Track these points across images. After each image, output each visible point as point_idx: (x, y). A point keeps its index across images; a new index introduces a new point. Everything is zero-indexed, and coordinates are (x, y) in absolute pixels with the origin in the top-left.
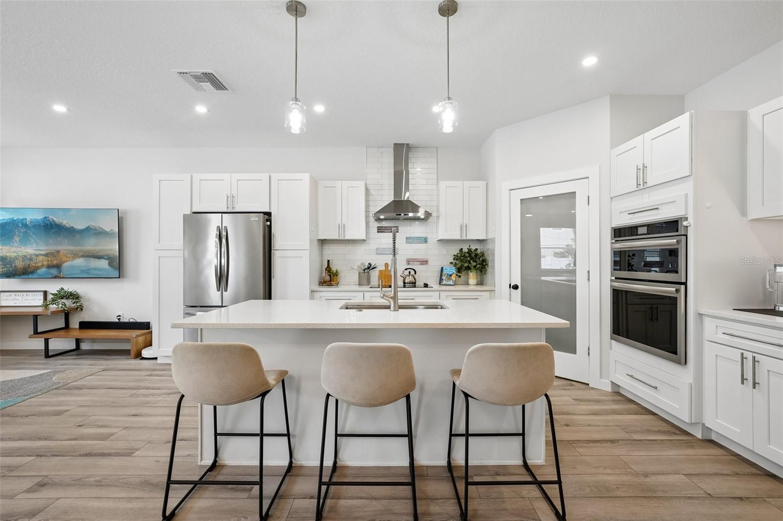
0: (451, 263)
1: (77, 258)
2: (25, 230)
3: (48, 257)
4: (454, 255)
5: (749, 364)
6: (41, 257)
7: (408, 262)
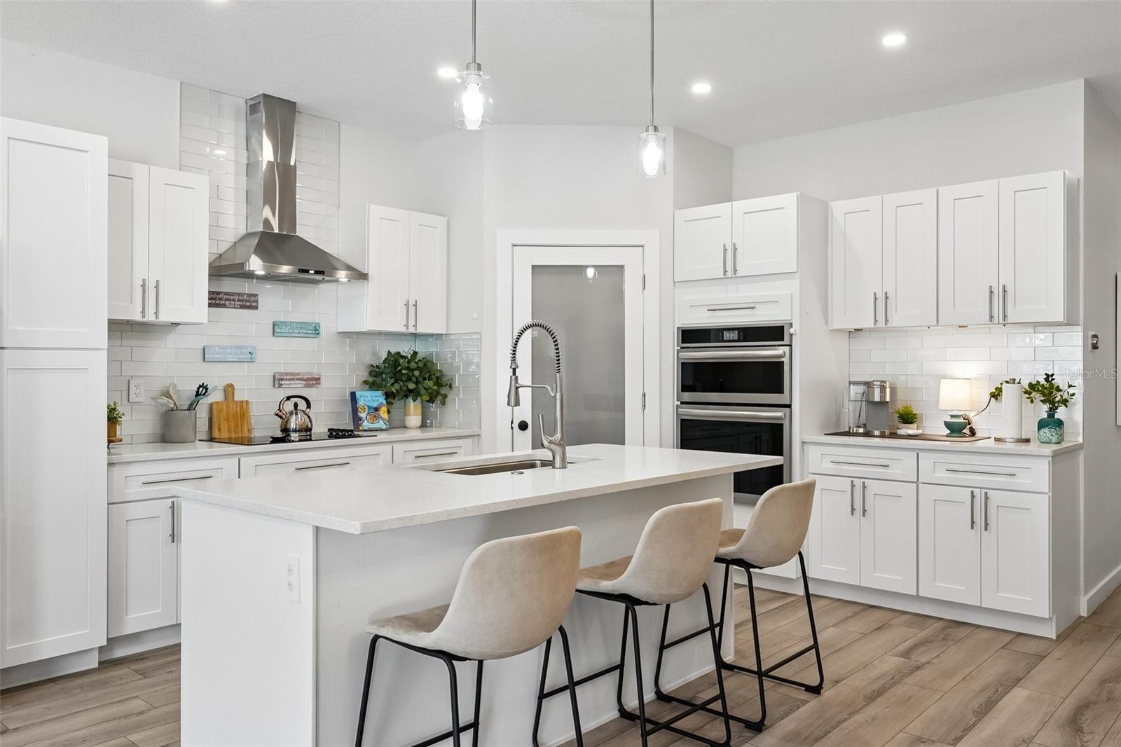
0: (365, 382)
4: (372, 365)
5: (858, 491)
7: (278, 380)
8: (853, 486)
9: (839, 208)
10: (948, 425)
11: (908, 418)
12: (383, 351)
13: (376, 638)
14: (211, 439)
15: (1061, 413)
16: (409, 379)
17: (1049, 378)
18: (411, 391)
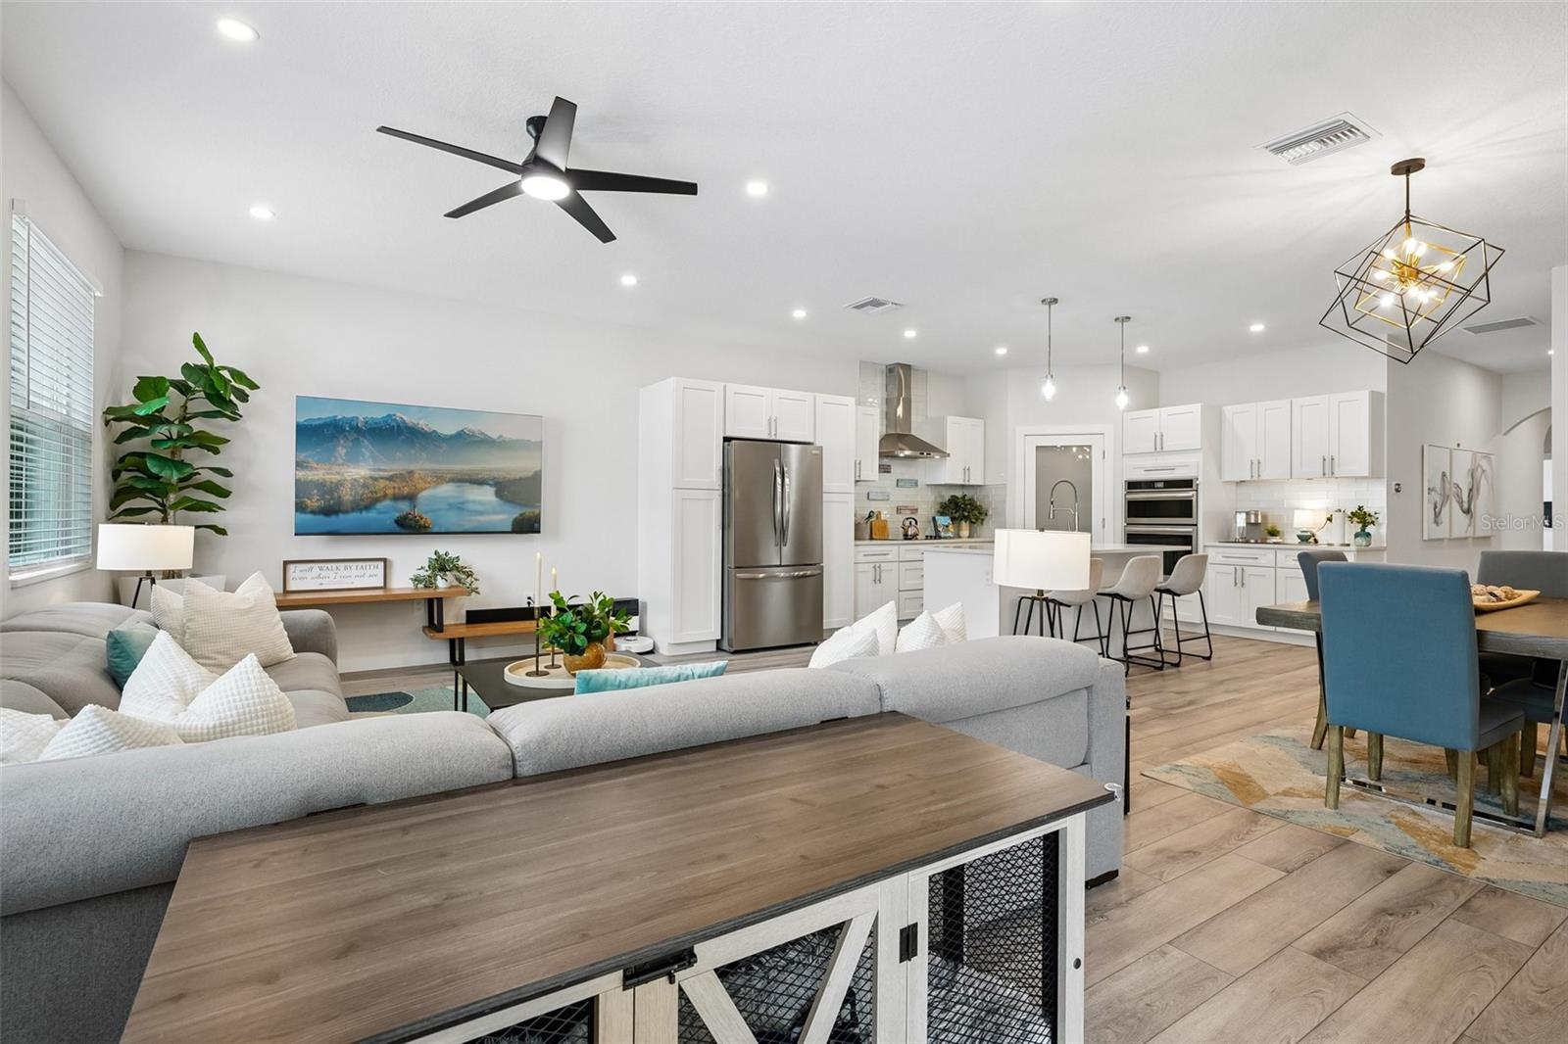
0: (938, 512)
2: (355, 435)
3: (394, 480)
4: (943, 502)
5: (1239, 572)
6: (381, 480)
7: (899, 510)
8: (1236, 570)
9: (1228, 410)
10: (1299, 537)
11: (1273, 533)
12: (947, 495)
13: (1023, 598)
14: (871, 539)
15: (1369, 529)
16: (964, 510)
17: (1360, 508)
18: (964, 516)
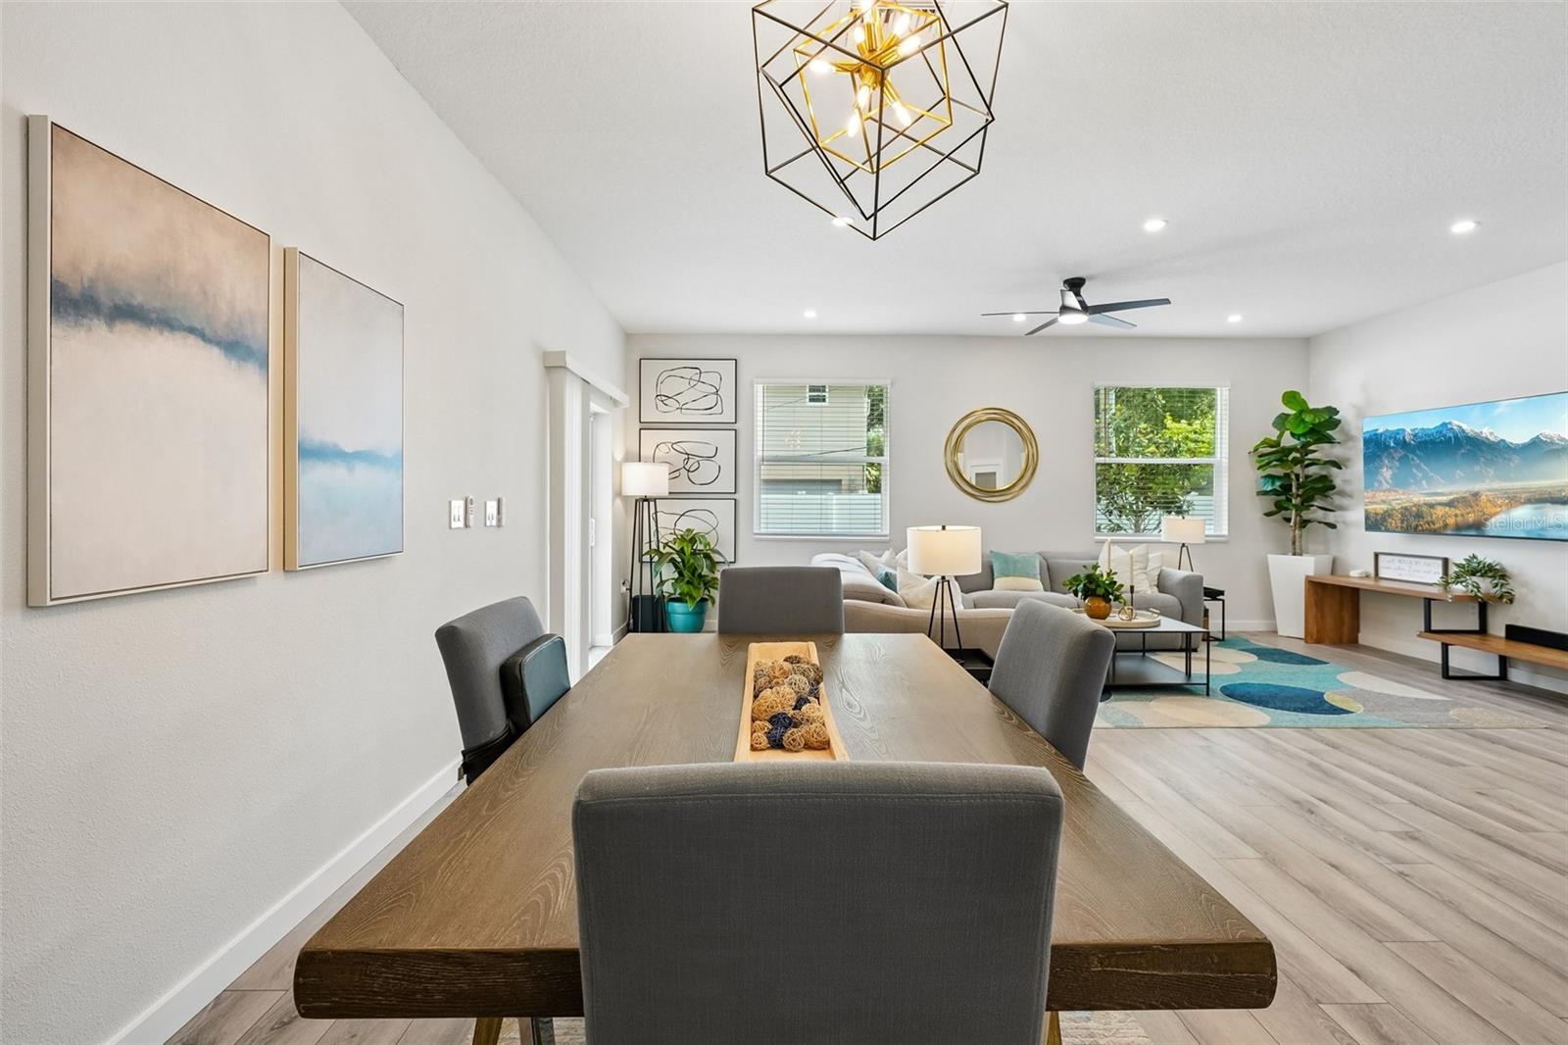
1: (1517, 506)
2: (1403, 453)
3: (1455, 507)
6: (1439, 508)
